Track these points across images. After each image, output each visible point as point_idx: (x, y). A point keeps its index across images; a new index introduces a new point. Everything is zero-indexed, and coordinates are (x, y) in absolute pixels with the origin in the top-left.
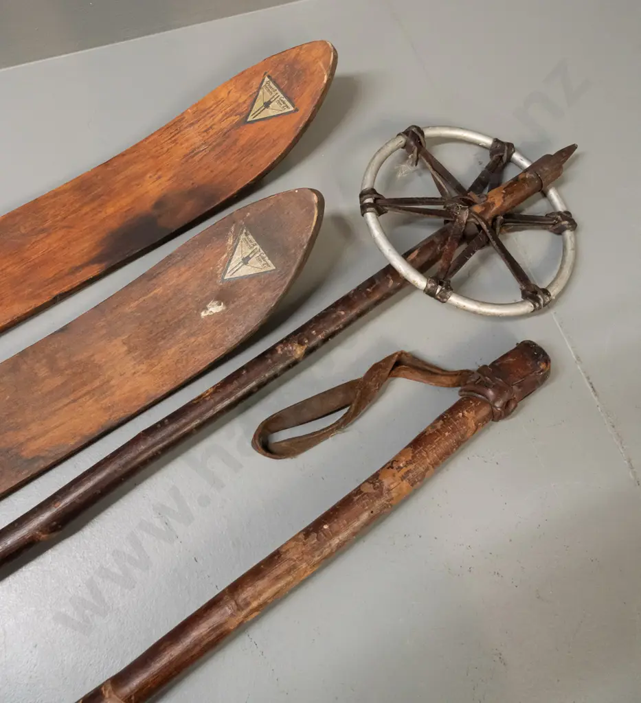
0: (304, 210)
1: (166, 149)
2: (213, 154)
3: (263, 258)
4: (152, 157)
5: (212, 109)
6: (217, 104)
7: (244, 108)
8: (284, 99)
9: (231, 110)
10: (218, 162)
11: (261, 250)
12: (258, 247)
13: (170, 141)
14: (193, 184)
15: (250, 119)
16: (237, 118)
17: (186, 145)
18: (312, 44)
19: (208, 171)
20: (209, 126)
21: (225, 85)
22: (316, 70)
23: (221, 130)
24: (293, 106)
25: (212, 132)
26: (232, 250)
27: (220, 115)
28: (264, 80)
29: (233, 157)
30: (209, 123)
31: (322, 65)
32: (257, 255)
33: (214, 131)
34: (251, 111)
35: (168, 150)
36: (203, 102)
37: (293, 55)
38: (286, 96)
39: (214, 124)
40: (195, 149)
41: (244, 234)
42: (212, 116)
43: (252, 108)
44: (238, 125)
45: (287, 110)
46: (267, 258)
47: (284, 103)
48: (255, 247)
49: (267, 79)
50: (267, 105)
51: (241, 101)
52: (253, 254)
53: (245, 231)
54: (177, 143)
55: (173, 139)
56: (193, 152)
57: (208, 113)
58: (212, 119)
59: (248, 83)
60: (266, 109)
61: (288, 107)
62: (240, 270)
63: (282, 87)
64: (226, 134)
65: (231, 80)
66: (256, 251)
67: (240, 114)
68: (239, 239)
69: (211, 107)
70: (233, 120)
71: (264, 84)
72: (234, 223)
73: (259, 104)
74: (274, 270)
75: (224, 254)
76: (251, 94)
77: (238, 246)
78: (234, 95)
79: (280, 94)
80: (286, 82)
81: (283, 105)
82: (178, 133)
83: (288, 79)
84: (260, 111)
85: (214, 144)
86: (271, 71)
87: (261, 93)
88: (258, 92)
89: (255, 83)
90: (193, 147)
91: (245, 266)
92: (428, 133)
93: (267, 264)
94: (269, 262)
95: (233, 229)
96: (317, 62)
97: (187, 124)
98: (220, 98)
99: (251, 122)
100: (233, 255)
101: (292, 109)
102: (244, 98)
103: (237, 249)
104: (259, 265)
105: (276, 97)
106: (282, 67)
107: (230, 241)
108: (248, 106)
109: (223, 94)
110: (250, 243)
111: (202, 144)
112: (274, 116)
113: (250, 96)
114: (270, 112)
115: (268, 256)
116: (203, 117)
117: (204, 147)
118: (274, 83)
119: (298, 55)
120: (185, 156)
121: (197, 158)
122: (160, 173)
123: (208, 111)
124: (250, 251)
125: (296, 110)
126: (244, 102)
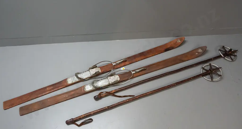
92: (225, 47)
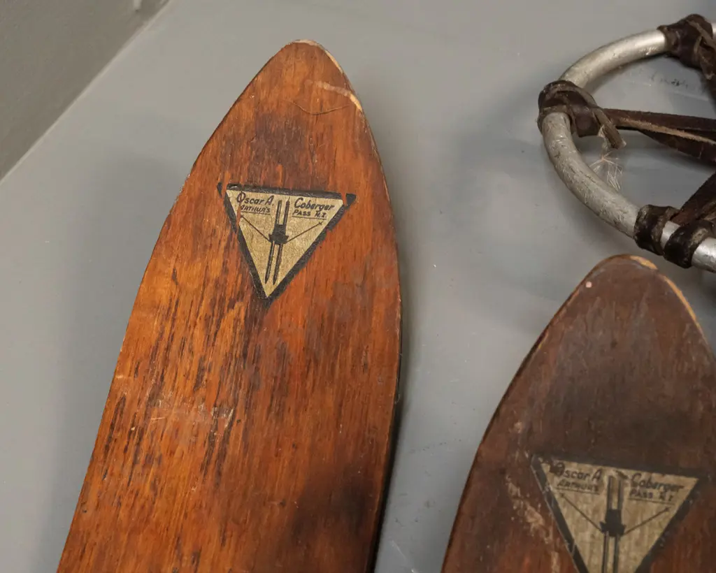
0: (644, 305)
1: (147, 491)
2: (260, 412)
3: (648, 484)
4: (134, 531)
5: (166, 335)
6: (170, 315)
7: (234, 279)
8: (306, 200)
9: (212, 305)
10: (289, 419)
11: (624, 471)
12: (612, 472)
13: (138, 468)
14: (283, 504)
15: (268, 289)
16: (240, 309)
17: (182, 446)
18: (272, 68)
19: (287, 454)
20: (195, 369)
21: (152, 270)
22: (322, 102)
23: (228, 357)
24: (337, 196)
25: (212, 377)
26: (556, 534)
27: (198, 333)
28: (227, 202)
29: (309, 384)
30: (188, 364)
31: (327, 87)
32: (628, 489)
33: (216, 370)
34: (256, 275)
35: (154, 487)
36: (132, 338)
37: (248, 113)
38: (302, 192)
39: (202, 359)
40: (211, 438)
41: (550, 476)
42: (182, 348)
43: (252, 266)
44: (253, 321)
45: (330, 215)
46: (656, 477)
47: (313, 207)
48: (605, 479)
49: (232, 194)
50: (279, 237)
51: (215, 273)
52: (615, 499)
53: (546, 468)
54: (160, 460)
55: (142, 458)
56: (212, 444)
57: (168, 349)
58: (186, 352)
59: (198, 231)
60: (286, 246)
61: (327, 208)
62: (622, 558)
63: (279, 183)
64: (247, 355)
65: (155, 253)
66: (616, 486)
67: (240, 296)
68: (550, 496)
69: (161, 335)
70: (237, 320)
71: (235, 206)
72: (503, 472)
73: (259, 250)
74: (697, 487)
75: (549, 557)
76: (223, 244)
77: (564, 511)
78: (192, 275)
79: (285, 198)
80: (279, 168)
81: (313, 212)
82: (140, 438)
83: (279, 160)
84: (275, 260)
85: (242, 393)
86: (228, 175)
87: (243, 227)
88: (236, 229)
89: (213, 219)
90: (202, 437)
91: (624, 538)
93: (669, 487)
94: (670, 479)
95: (514, 489)
96: (311, 88)
97: (142, 406)
98: (165, 302)
99: (278, 291)
100: (570, 540)
101: (339, 203)
102: (216, 264)
103: (569, 522)
104: (653, 507)
105: (283, 209)
106: (244, 151)
107: (535, 519)
108: (240, 270)
109: (164, 290)
110: (586, 481)
111: (217, 414)
112: (315, 244)
113: (227, 247)
114: (298, 245)
115: (651, 470)
116: (165, 365)
117: (226, 418)
118: (256, 188)
119: (259, 105)
120: (204, 467)
121: (235, 449)
122: (187, 549)
123: (163, 346)
124: (603, 497)
125: (350, 199)
126: (225, 270)
